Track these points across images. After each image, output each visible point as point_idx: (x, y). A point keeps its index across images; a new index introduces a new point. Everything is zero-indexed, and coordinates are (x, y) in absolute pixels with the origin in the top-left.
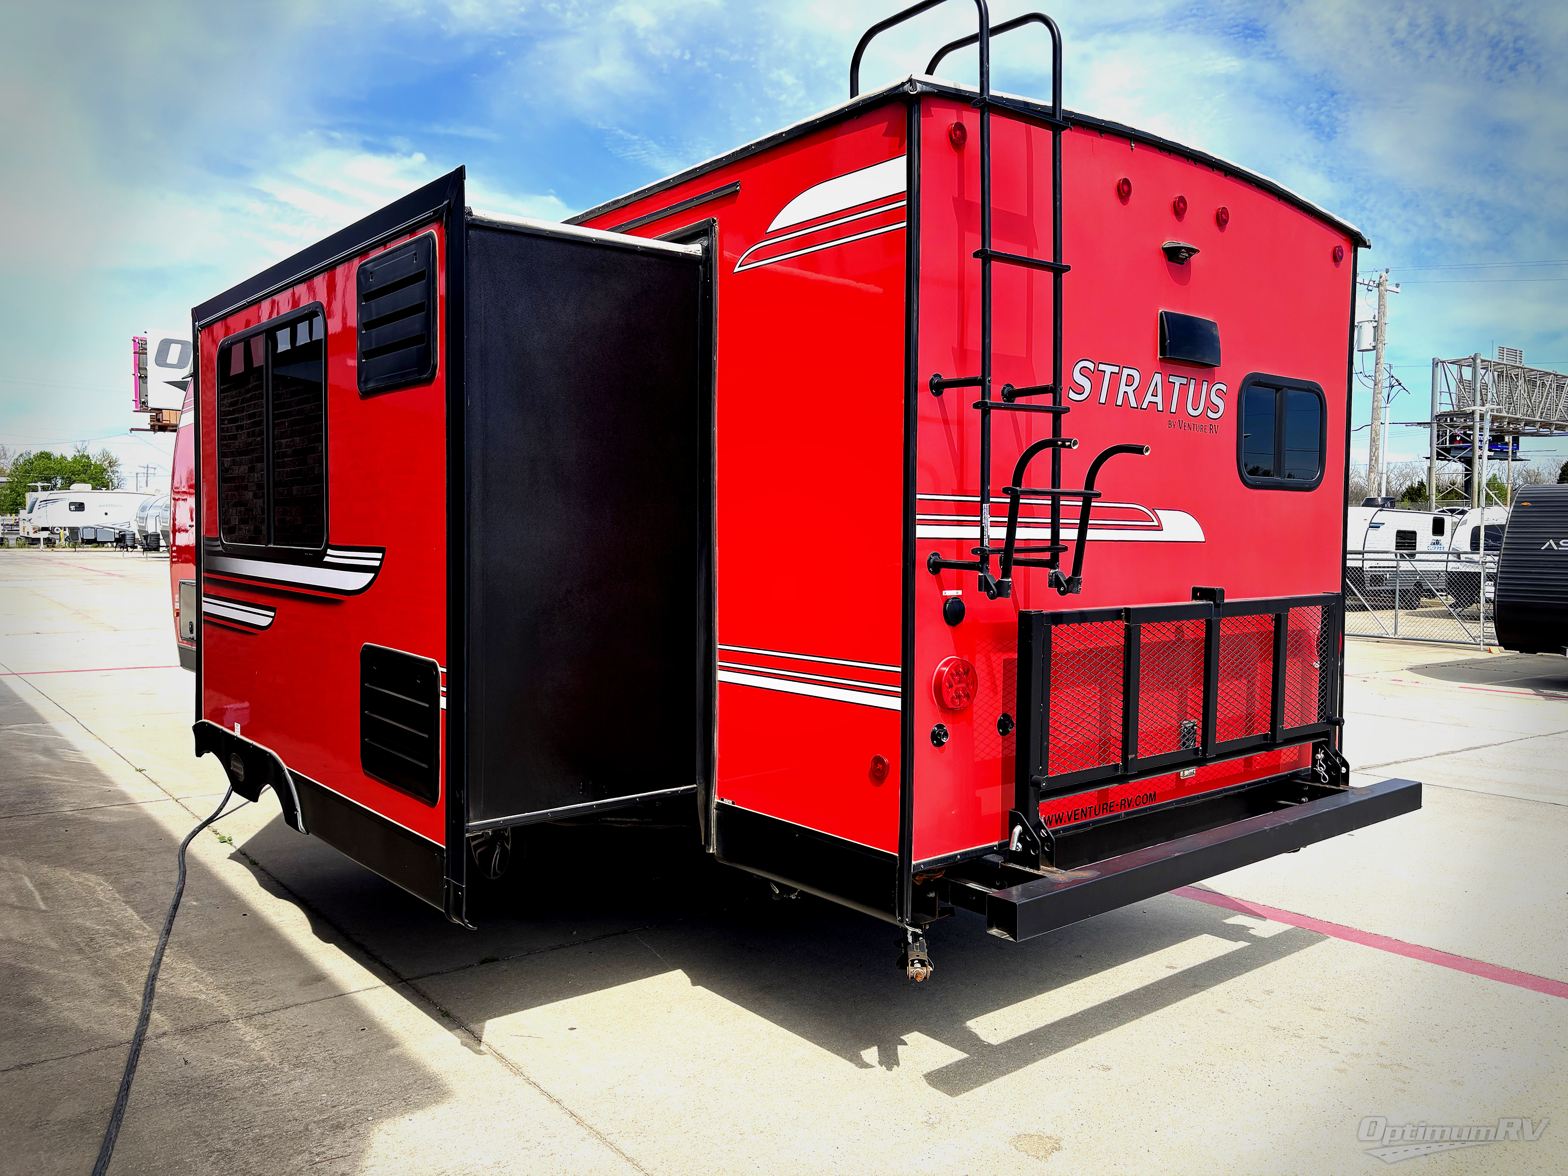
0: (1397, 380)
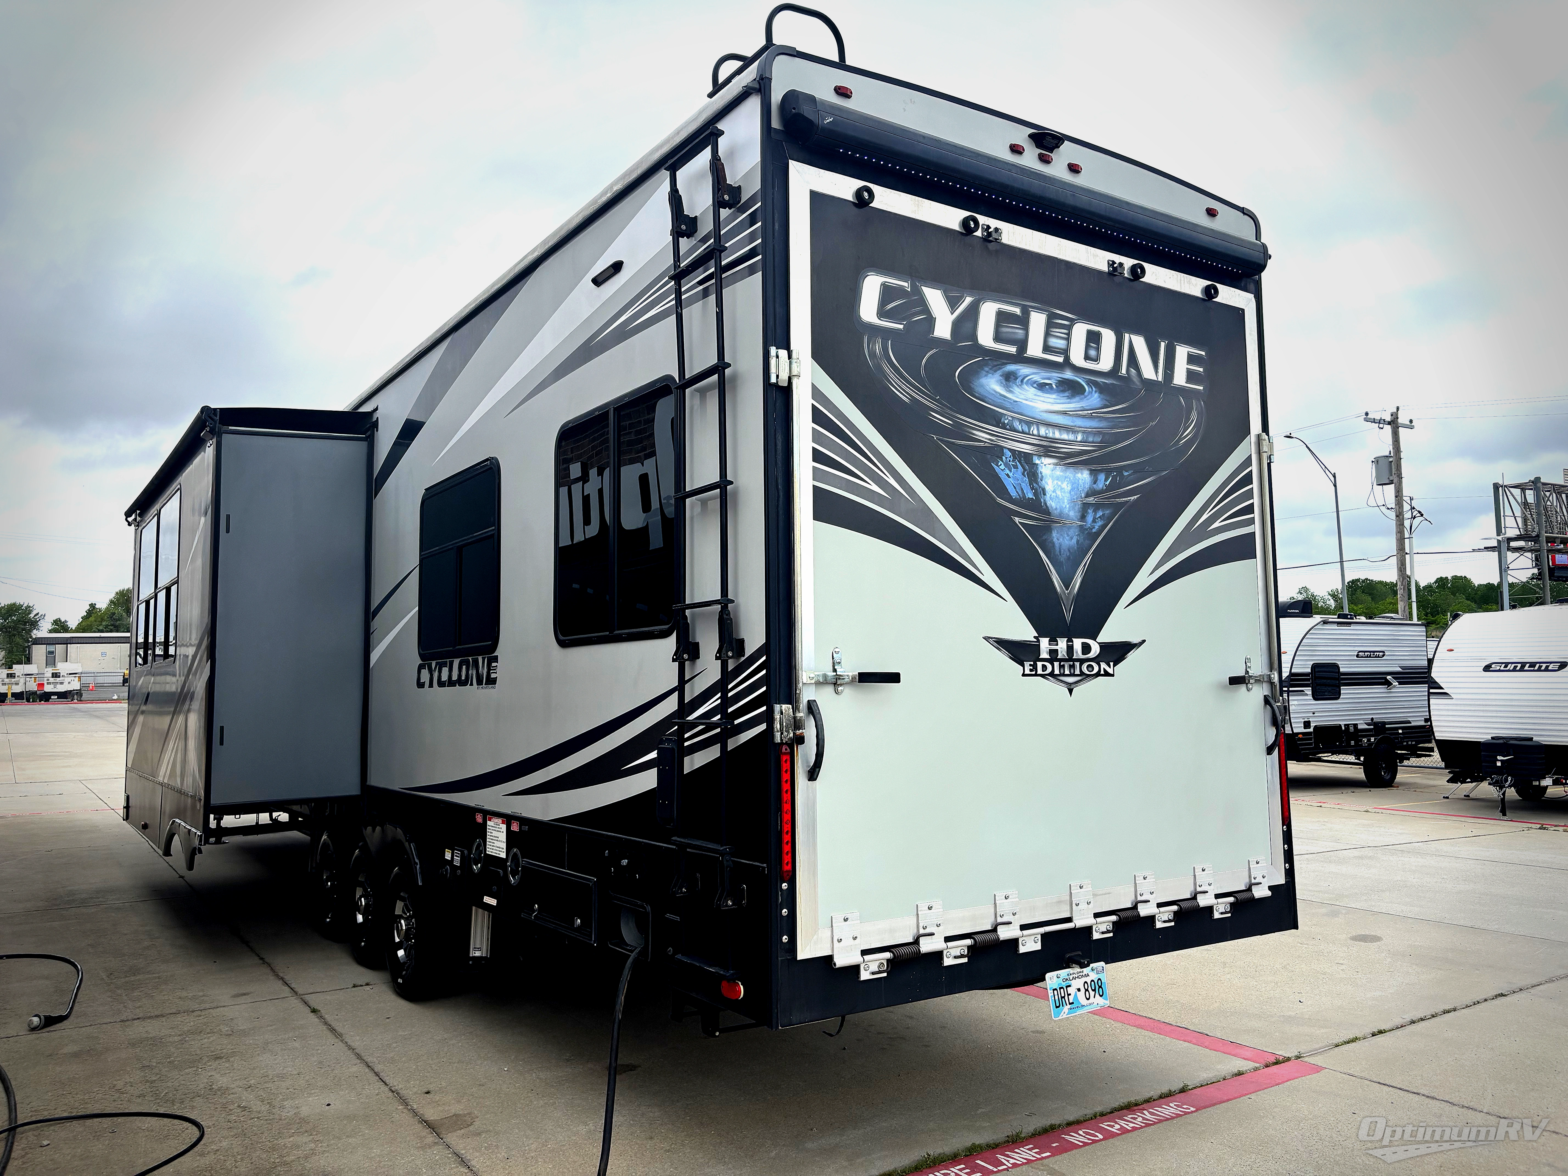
0: (1419, 512)
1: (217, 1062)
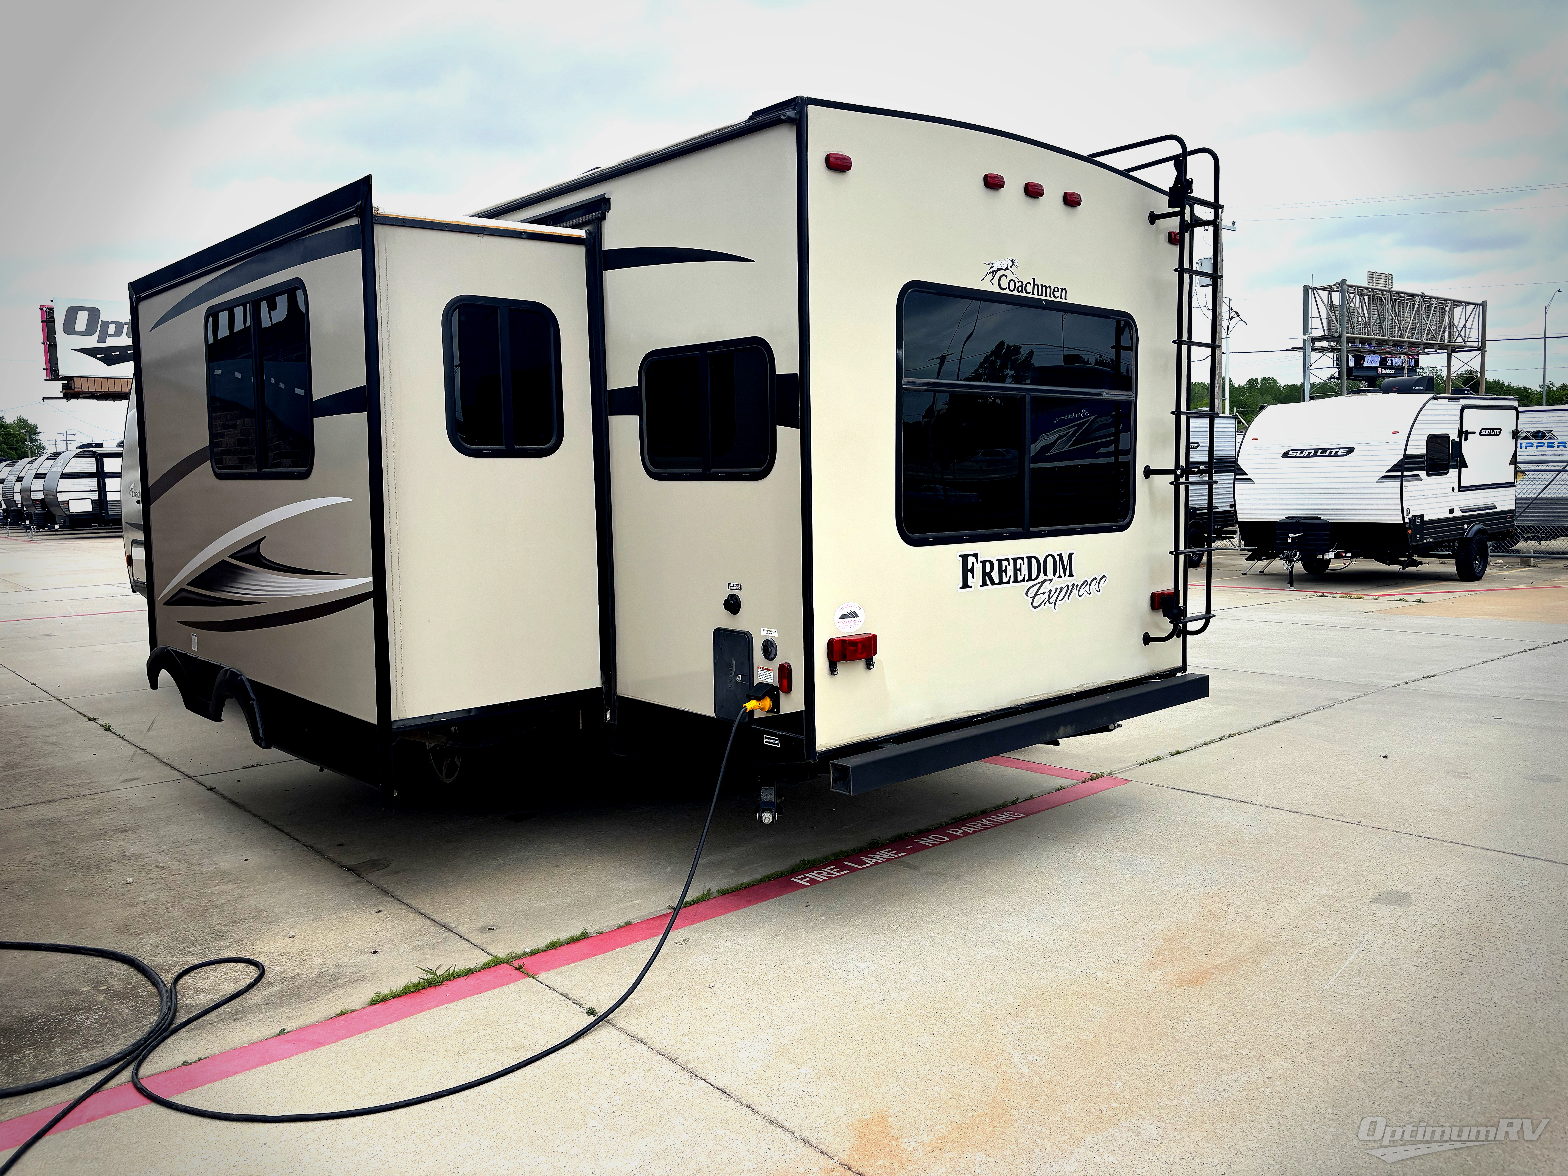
0: (1237, 313)
1: (124, 834)
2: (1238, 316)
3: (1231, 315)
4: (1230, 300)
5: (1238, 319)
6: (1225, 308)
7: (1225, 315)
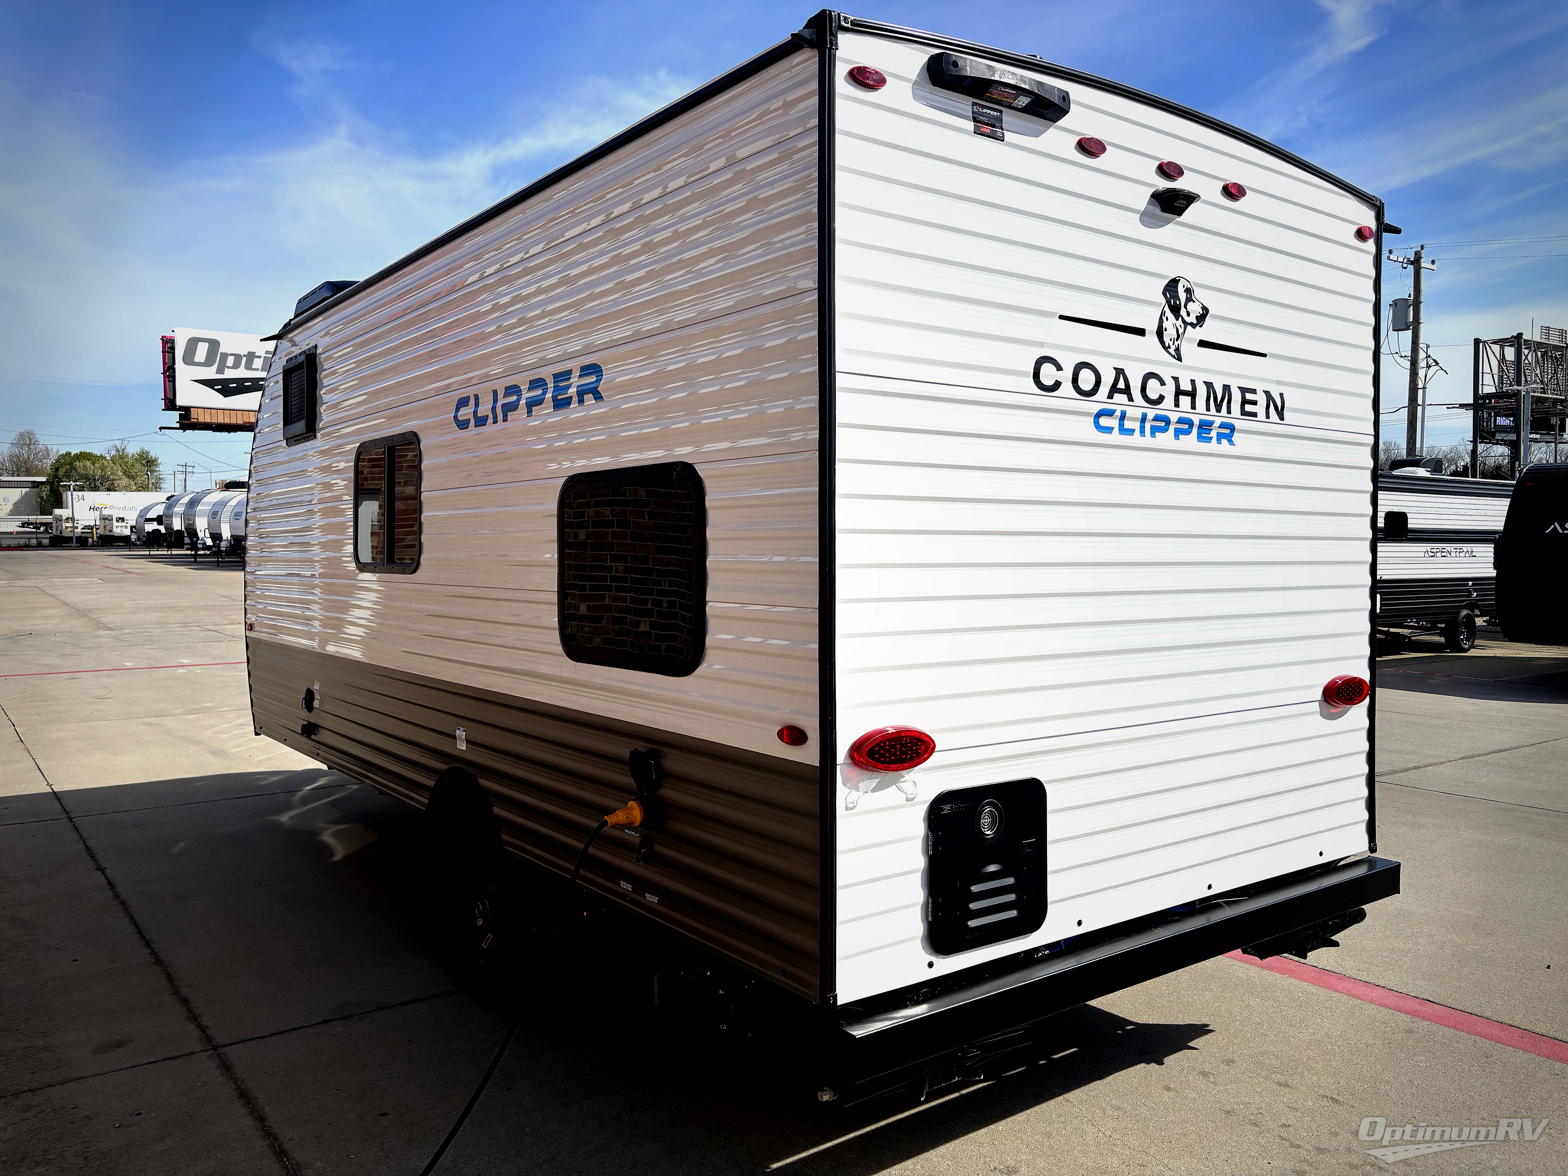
0: (1434, 360)
2: (1437, 364)
3: (1429, 363)
4: (1428, 346)
5: (1437, 368)
6: (1422, 355)
7: (1423, 364)
